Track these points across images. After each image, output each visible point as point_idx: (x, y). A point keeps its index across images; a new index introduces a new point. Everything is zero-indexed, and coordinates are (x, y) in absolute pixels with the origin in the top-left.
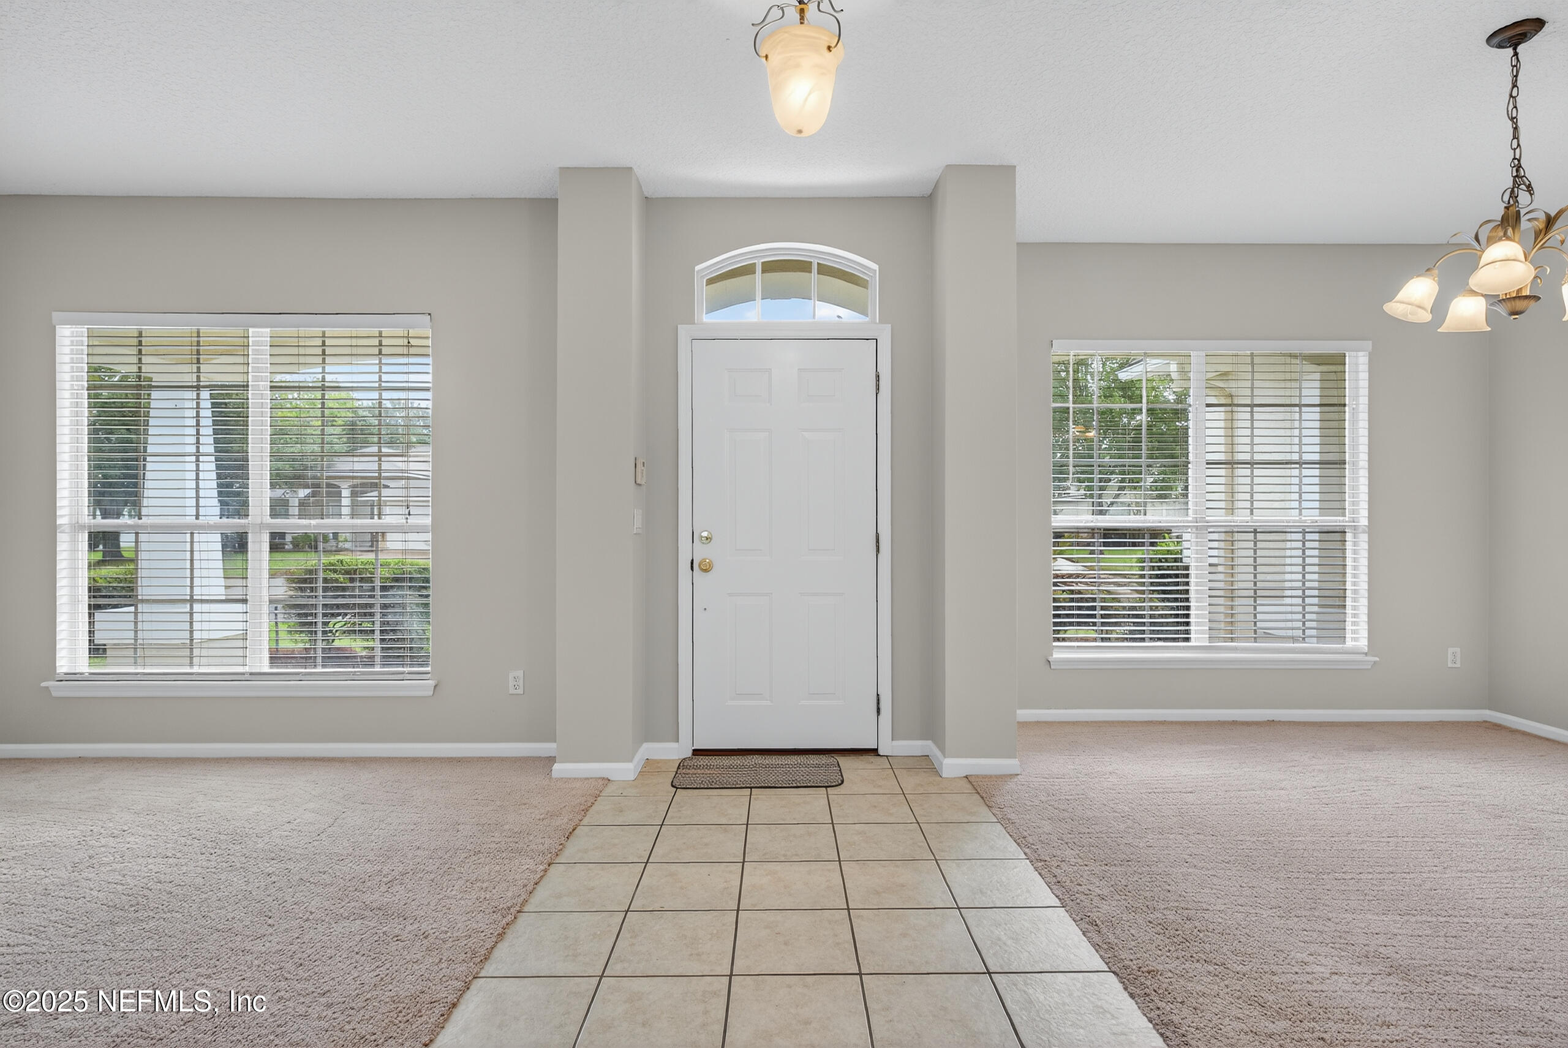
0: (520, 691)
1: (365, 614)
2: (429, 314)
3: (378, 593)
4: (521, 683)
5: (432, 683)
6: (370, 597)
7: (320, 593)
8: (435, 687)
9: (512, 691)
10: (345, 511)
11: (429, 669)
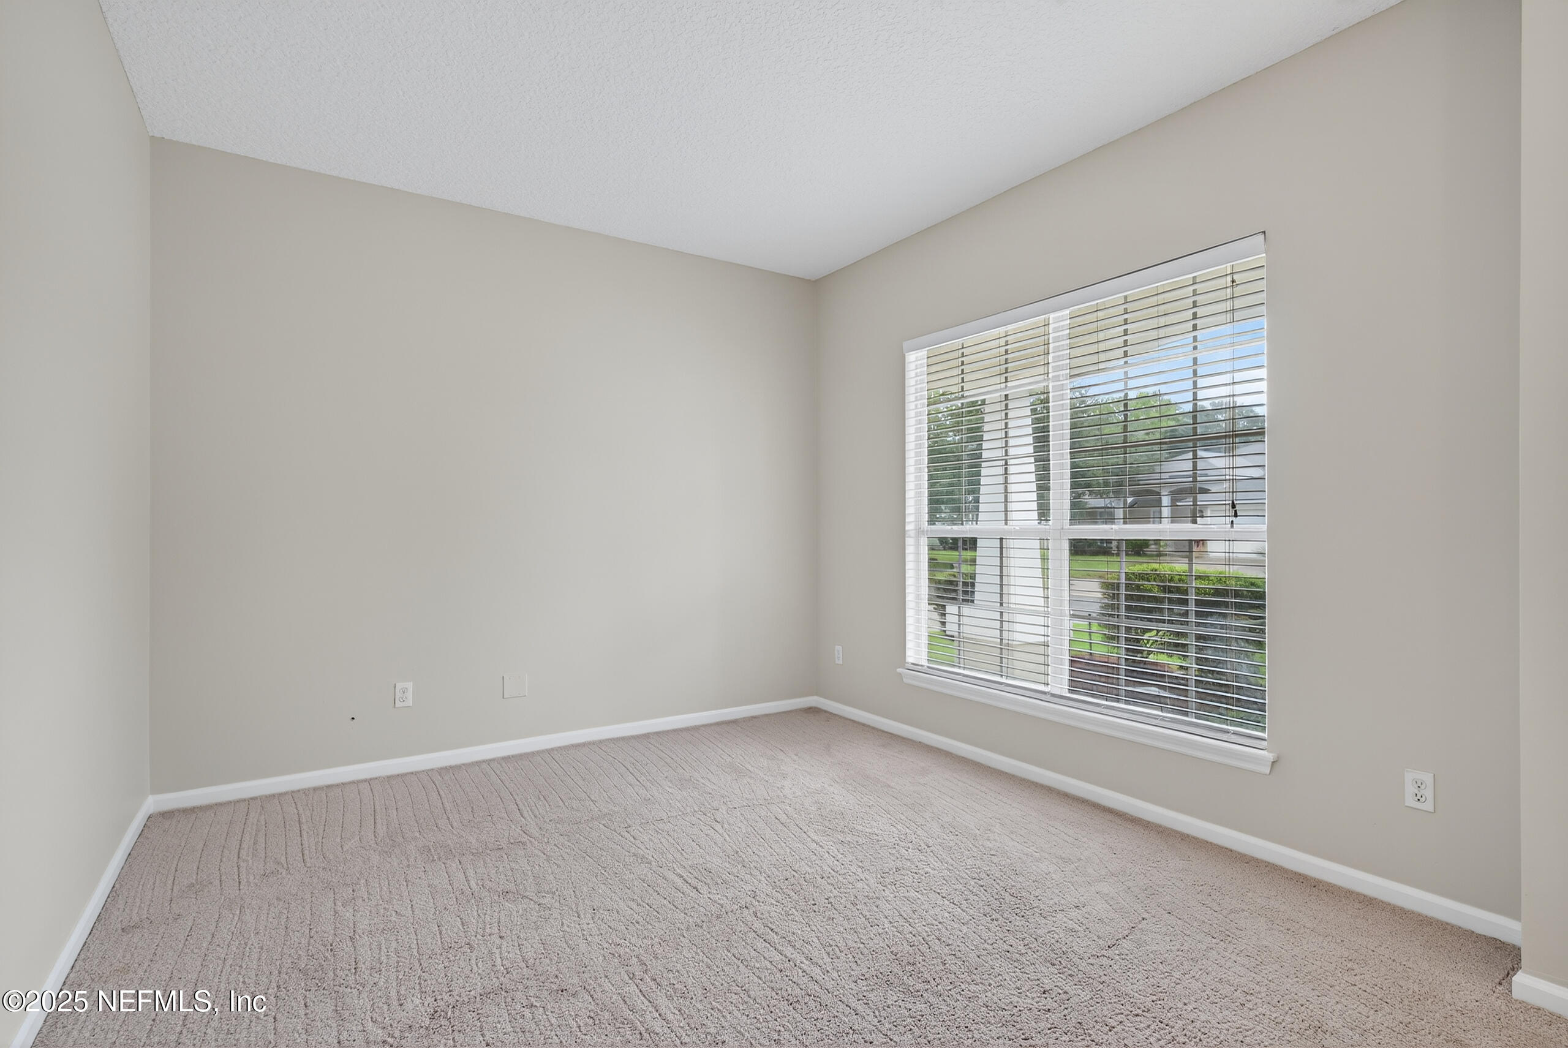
0: (1428, 806)
1: (1177, 645)
2: (1264, 232)
3: (1192, 619)
4: (1428, 793)
5: (1269, 756)
6: (1182, 623)
7: (1123, 612)
8: (1273, 762)
9: (1410, 802)
10: (1166, 512)
11: (1265, 735)
